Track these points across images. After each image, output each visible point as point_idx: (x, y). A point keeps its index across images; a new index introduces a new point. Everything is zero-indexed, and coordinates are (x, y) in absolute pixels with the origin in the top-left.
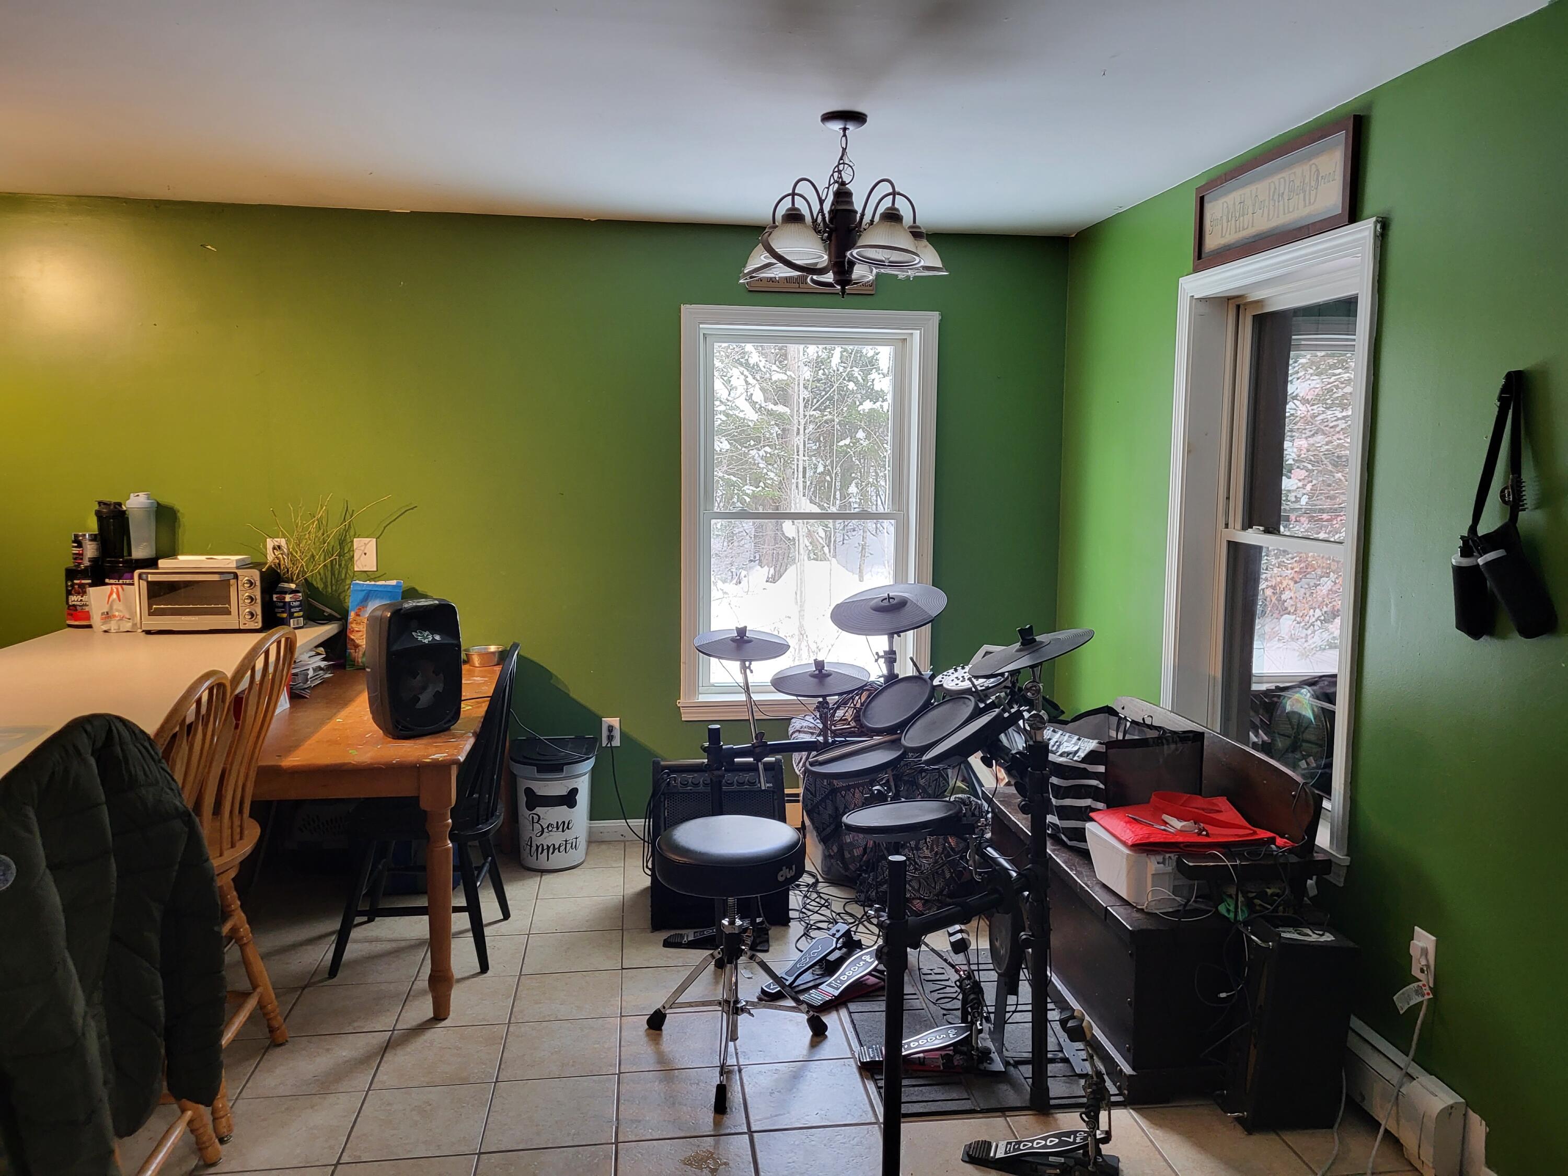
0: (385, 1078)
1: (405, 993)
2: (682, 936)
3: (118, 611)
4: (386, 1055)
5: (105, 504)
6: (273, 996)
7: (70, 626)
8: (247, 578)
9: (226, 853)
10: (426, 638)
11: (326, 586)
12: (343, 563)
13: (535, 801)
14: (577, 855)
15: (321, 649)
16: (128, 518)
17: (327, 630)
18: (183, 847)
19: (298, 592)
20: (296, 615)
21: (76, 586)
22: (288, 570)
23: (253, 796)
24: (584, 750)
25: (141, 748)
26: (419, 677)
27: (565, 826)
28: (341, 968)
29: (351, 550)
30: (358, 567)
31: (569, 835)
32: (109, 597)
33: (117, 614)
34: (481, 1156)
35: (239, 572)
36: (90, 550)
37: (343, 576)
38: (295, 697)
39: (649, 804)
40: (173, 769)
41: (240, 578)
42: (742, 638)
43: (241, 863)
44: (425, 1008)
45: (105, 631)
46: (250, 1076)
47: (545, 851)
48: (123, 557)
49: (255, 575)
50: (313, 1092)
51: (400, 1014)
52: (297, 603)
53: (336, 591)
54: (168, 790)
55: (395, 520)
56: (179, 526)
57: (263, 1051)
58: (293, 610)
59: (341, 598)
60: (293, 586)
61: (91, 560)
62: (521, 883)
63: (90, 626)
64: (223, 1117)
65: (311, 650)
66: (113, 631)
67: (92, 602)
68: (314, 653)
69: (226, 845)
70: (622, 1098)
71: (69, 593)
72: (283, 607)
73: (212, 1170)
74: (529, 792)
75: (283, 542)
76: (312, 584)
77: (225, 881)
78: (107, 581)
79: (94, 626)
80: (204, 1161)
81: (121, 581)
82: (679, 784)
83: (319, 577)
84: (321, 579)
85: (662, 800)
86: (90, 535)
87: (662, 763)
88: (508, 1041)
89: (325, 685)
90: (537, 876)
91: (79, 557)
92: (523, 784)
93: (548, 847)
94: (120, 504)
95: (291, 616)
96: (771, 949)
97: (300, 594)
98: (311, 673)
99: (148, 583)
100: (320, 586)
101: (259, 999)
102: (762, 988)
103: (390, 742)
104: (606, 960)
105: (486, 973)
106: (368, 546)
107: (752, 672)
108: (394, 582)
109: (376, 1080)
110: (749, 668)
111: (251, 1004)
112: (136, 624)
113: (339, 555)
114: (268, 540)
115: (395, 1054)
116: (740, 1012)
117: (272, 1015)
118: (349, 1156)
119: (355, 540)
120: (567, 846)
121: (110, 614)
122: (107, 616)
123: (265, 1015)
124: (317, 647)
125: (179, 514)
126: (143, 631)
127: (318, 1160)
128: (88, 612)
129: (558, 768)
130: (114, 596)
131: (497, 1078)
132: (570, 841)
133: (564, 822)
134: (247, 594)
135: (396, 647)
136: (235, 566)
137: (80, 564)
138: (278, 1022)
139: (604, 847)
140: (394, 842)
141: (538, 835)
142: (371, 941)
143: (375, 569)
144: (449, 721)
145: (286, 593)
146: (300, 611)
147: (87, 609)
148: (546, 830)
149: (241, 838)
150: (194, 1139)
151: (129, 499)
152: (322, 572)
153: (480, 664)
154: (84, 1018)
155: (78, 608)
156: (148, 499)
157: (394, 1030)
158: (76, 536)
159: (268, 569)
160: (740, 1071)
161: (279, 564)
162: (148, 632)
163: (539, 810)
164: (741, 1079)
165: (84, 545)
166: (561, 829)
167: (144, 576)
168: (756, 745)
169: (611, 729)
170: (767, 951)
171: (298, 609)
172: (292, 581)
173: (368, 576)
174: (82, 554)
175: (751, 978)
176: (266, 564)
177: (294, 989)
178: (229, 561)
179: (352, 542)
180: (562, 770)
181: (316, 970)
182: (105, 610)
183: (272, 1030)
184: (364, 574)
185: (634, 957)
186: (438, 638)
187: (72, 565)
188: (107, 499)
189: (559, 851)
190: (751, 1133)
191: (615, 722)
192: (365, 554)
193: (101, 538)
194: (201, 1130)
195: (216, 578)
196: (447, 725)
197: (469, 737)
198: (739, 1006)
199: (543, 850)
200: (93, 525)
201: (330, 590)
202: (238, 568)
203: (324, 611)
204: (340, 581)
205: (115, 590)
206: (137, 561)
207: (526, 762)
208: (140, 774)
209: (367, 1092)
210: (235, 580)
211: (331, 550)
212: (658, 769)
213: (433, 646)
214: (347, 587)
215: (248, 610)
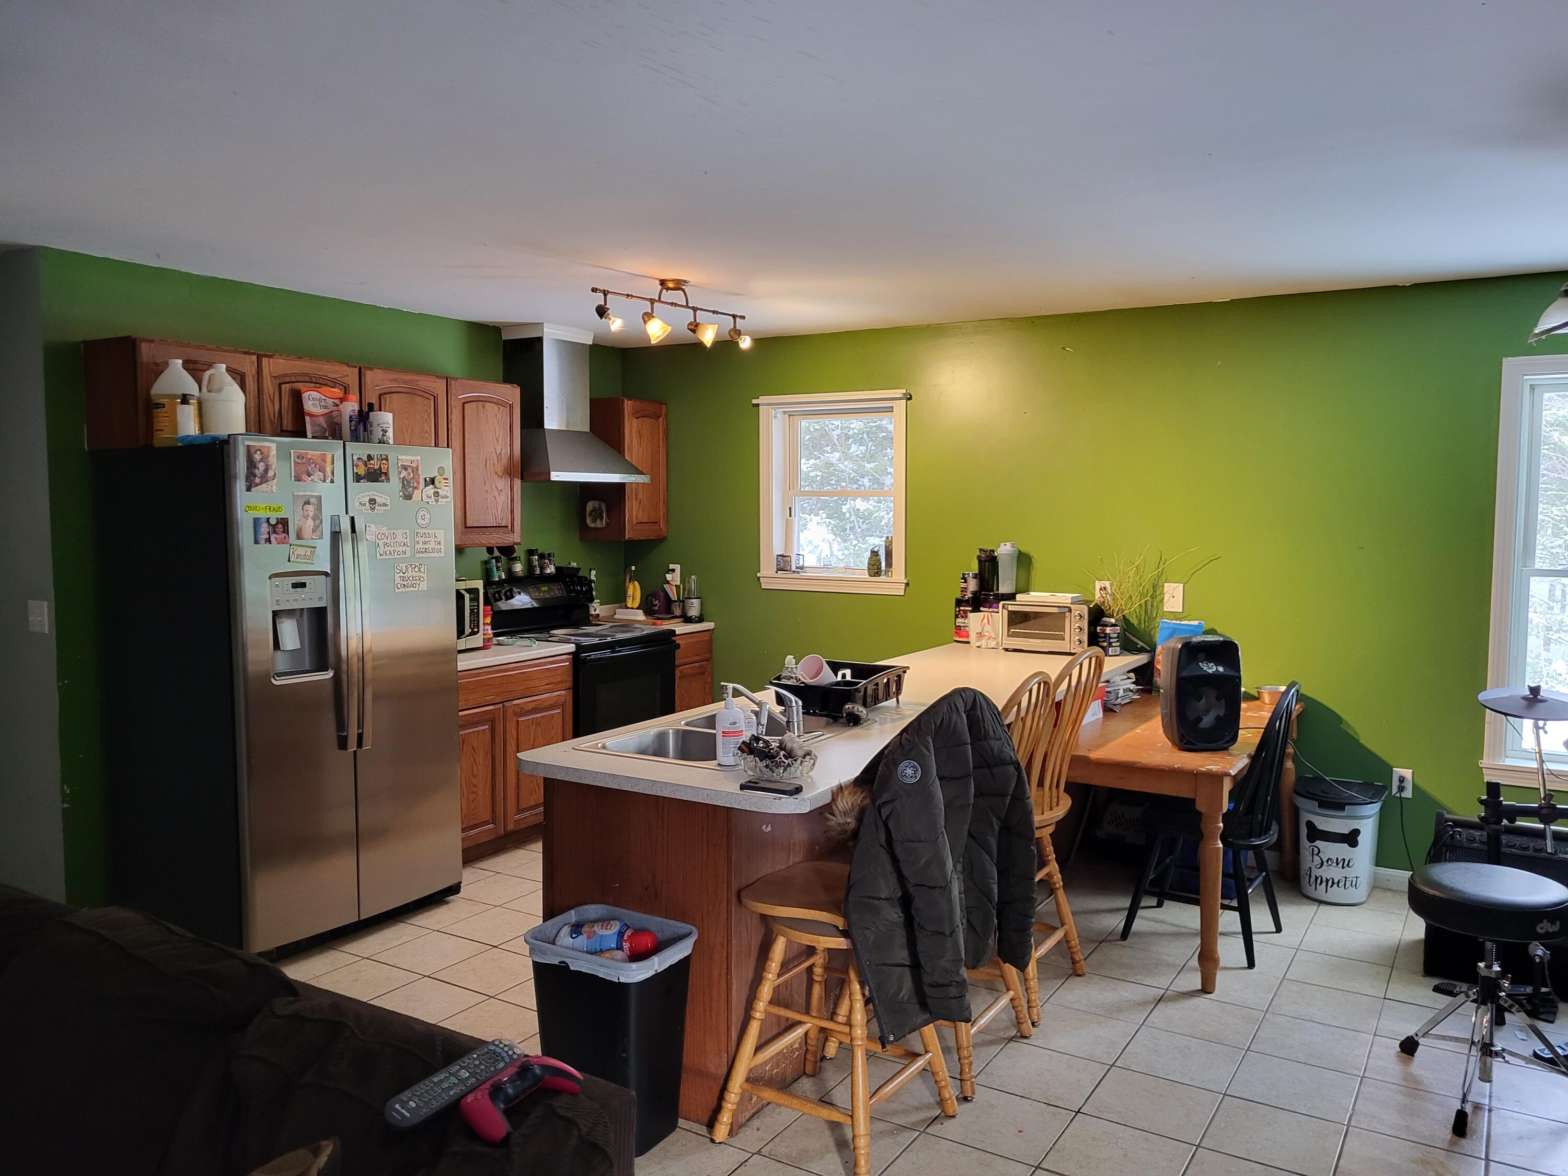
0: (1156, 1020)
1: (1179, 966)
2: (1455, 986)
3: (988, 632)
4: (1159, 1005)
5: (984, 551)
6: (1076, 936)
7: (956, 641)
8: (1078, 612)
9: (1046, 813)
10: (1211, 668)
11: (1140, 623)
12: (1155, 604)
13: (1316, 834)
14: (1359, 893)
15: (1132, 675)
16: (998, 562)
17: (1140, 659)
18: (1014, 785)
19: (1117, 626)
20: (1114, 644)
21: (962, 612)
22: (1110, 608)
23: (1067, 777)
24: (1370, 794)
25: (992, 713)
26: (1203, 701)
27: (1345, 864)
28: (1130, 936)
29: (1162, 593)
30: (1167, 608)
31: (1350, 873)
32: (982, 621)
33: (986, 634)
34: (1226, 1097)
35: (1072, 607)
36: (972, 585)
37: (1155, 615)
38: (1108, 710)
39: (1429, 852)
40: (1012, 733)
41: (1073, 611)
42: (1535, 696)
43: (1058, 823)
44: (1196, 982)
45: (978, 647)
46: (1056, 990)
47: (1324, 884)
48: (993, 591)
49: (1085, 610)
50: (1099, 1013)
51: (1174, 979)
52: (1116, 635)
53: (1148, 627)
54: (1007, 746)
55: (1200, 569)
56: (1033, 569)
57: (1067, 976)
58: (1112, 640)
59: (1152, 633)
60: (1113, 621)
61: (973, 593)
62: (1298, 907)
63: (968, 643)
64: (1034, 1007)
65: (1124, 675)
66: (983, 647)
67: (971, 624)
68: (1126, 677)
69: (1047, 807)
70: (1361, 1095)
71: (957, 617)
72: (1105, 637)
73: (1025, 1041)
74: (1310, 825)
75: (1107, 584)
76: (1129, 621)
77: (1045, 834)
78: (982, 609)
79: (971, 642)
80: (1020, 1033)
81: (991, 610)
82: (1465, 840)
83: (1135, 615)
84: (1137, 617)
85: (1444, 851)
86: (973, 574)
87: (1447, 816)
88: (1262, 1024)
89: (1133, 704)
90: (1314, 904)
91: (964, 590)
92: (1305, 817)
93: (1327, 881)
94: (993, 551)
95: (1110, 645)
96: (1557, 1022)
97: (1118, 628)
98: (1121, 693)
99: (1009, 611)
100: (1135, 621)
101: (1065, 934)
102: (1534, 1051)
103: (1174, 752)
104: (1371, 988)
105: (1252, 969)
106: (1175, 591)
107: (1546, 732)
108: (1196, 623)
109: (1148, 1019)
110: (1543, 728)
111: (1058, 935)
112: (998, 643)
113: (1152, 597)
114: (1097, 582)
115: (1166, 1007)
116: (1493, 1055)
117: (1074, 950)
118: (1122, 1063)
119: (1166, 584)
120: (1344, 883)
121: (982, 634)
122: (980, 635)
123: (1070, 948)
124: (1129, 672)
125: (1033, 560)
126: (1004, 649)
127: (1099, 1058)
128: (968, 632)
129: (1340, 807)
130: (986, 620)
131: (1248, 1048)
132: (1351, 879)
133: (1344, 860)
134: (1077, 625)
135: (1184, 674)
136: (1070, 601)
137: (965, 595)
138: (1079, 957)
139: (1389, 894)
140: (1182, 839)
141: (1318, 866)
142: (1157, 922)
143: (1181, 611)
144: (1228, 742)
145: (1107, 626)
146: (1118, 641)
147: (967, 629)
148: (1325, 864)
149: (1057, 805)
150: (1014, 1014)
151: (999, 547)
152: (1137, 610)
153: (1270, 701)
154: (952, 873)
155: (962, 628)
156: (1013, 547)
157: (1167, 990)
158: (964, 574)
159: (1094, 606)
160: (1490, 1111)
161: (1104, 602)
162: (1007, 650)
163: (1318, 843)
164: (1489, 1117)
165: (968, 582)
166: (1341, 865)
167: (1006, 606)
168: (1543, 806)
169: (1402, 780)
170: (1552, 1022)
171: (1116, 640)
172: (1112, 617)
173: (1175, 616)
174: (966, 588)
175: (1526, 1040)
176: (1093, 602)
177: (1094, 941)
178: (1065, 598)
179: (1163, 586)
180: (1343, 809)
181: (1112, 931)
182: (979, 631)
183: (1074, 962)
184: (1171, 614)
185: (1399, 990)
186: (1221, 669)
187: (960, 596)
188: (985, 547)
189: (1338, 886)
190: (1487, 1159)
191: (1407, 773)
192: (1173, 597)
193: (980, 577)
194: (1019, 1009)
195: (1055, 610)
196: (1227, 745)
197: (1243, 758)
198: (1493, 1049)
199: (1322, 882)
200: (975, 567)
201: (1143, 626)
202: (1072, 603)
203: (1137, 644)
204: (1151, 619)
205: (986, 616)
206: (1002, 595)
207: (1309, 796)
208: (991, 731)
209: (1141, 1026)
210: (1069, 613)
211: (1145, 592)
212: (1441, 820)
213: (1216, 676)
214: (1157, 624)
215: (1077, 638)
